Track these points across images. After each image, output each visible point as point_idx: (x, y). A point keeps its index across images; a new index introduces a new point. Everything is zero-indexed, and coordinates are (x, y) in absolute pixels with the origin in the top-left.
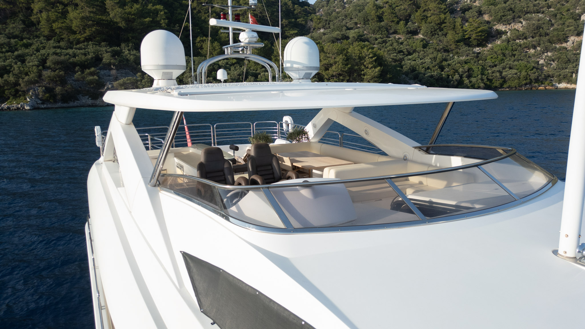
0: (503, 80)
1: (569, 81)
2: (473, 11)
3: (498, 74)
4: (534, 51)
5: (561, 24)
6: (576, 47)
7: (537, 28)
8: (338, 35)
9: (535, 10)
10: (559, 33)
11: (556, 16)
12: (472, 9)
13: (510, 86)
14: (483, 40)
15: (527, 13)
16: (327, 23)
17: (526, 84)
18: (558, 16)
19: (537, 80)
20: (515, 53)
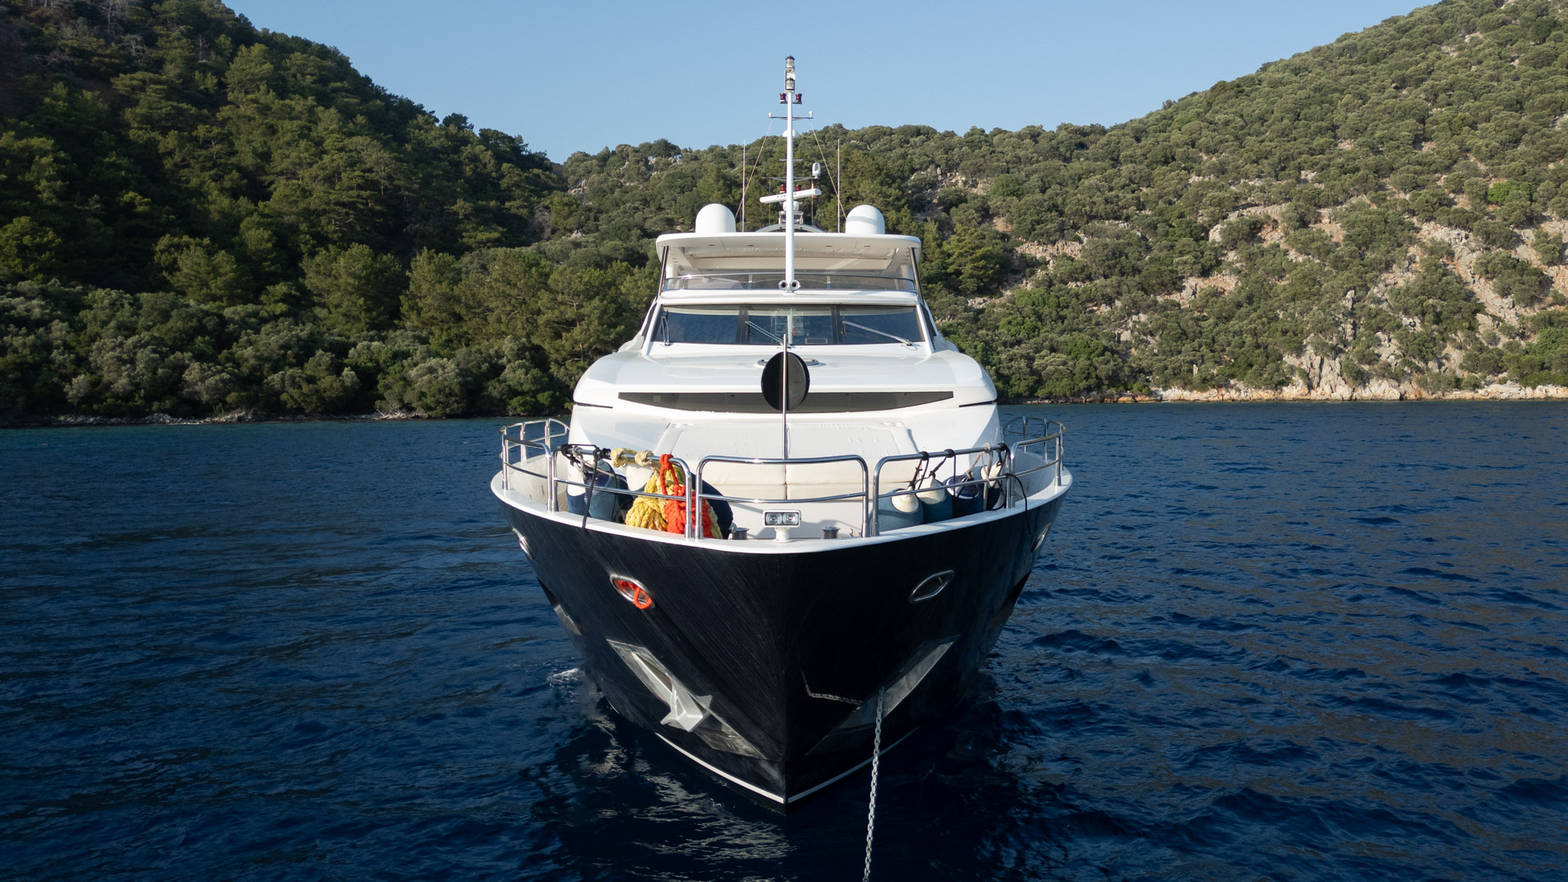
0: (1035, 378)
1: (1186, 384)
2: (969, 208)
3: (1023, 364)
4: (1109, 308)
5: (1165, 247)
6: (1199, 303)
7: (1114, 254)
8: (615, 249)
9: (1109, 210)
10: (1163, 268)
11: (1156, 228)
12: (966, 201)
13: (1051, 393)
14: (992, 280)
15: (1091, 217)
16: (592, 218)
17: (1089, 389)
18: (1160, 230)
19: (1114, 380)
20: (1065, 312)
